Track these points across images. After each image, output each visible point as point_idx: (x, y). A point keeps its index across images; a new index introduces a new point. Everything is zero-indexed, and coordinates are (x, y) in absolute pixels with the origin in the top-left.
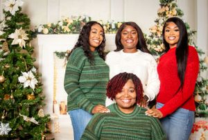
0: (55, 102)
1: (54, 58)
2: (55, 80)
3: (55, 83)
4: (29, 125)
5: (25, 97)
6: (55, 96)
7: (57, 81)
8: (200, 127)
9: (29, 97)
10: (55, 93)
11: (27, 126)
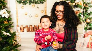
0: (17, 26)
1: (16, 4)
2: (17, 15)
3: (17, 16)
4: (6, 36)
5: (3, 23)
6: (17, 23)
7: (18, 15)
8: (89, 34)
9: (5, 23)
10: (17, 21)
11: (5, 37)
